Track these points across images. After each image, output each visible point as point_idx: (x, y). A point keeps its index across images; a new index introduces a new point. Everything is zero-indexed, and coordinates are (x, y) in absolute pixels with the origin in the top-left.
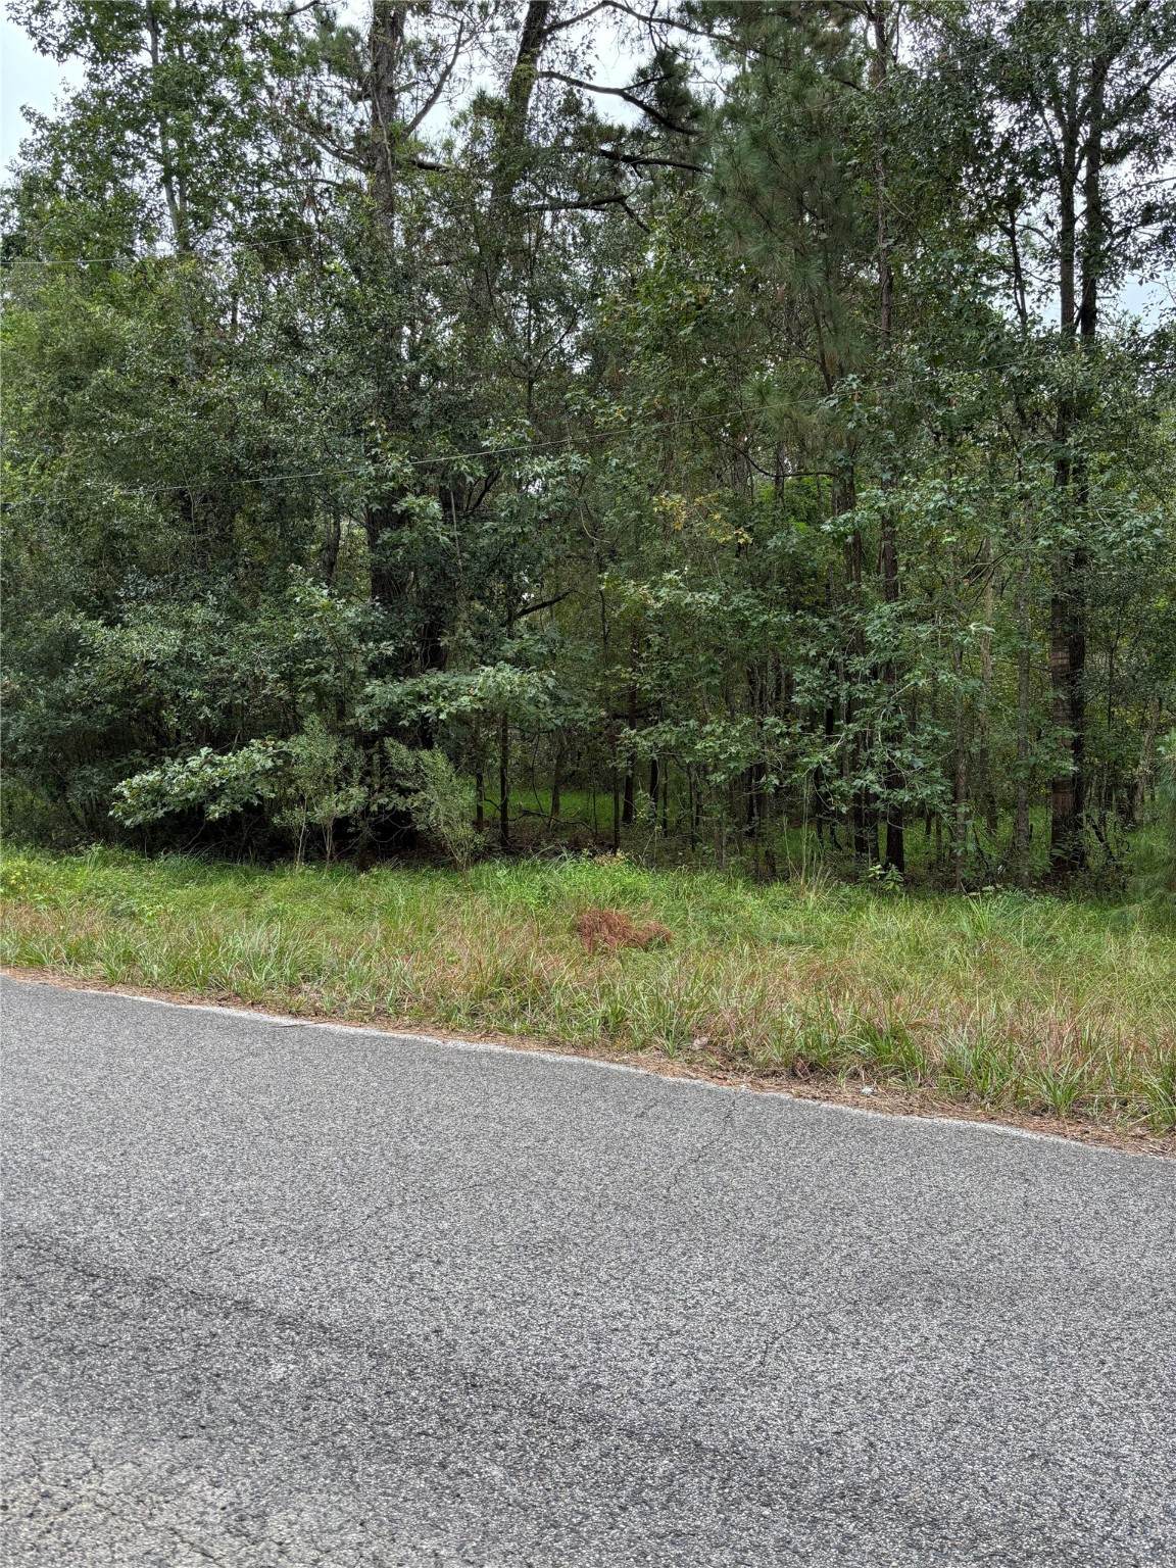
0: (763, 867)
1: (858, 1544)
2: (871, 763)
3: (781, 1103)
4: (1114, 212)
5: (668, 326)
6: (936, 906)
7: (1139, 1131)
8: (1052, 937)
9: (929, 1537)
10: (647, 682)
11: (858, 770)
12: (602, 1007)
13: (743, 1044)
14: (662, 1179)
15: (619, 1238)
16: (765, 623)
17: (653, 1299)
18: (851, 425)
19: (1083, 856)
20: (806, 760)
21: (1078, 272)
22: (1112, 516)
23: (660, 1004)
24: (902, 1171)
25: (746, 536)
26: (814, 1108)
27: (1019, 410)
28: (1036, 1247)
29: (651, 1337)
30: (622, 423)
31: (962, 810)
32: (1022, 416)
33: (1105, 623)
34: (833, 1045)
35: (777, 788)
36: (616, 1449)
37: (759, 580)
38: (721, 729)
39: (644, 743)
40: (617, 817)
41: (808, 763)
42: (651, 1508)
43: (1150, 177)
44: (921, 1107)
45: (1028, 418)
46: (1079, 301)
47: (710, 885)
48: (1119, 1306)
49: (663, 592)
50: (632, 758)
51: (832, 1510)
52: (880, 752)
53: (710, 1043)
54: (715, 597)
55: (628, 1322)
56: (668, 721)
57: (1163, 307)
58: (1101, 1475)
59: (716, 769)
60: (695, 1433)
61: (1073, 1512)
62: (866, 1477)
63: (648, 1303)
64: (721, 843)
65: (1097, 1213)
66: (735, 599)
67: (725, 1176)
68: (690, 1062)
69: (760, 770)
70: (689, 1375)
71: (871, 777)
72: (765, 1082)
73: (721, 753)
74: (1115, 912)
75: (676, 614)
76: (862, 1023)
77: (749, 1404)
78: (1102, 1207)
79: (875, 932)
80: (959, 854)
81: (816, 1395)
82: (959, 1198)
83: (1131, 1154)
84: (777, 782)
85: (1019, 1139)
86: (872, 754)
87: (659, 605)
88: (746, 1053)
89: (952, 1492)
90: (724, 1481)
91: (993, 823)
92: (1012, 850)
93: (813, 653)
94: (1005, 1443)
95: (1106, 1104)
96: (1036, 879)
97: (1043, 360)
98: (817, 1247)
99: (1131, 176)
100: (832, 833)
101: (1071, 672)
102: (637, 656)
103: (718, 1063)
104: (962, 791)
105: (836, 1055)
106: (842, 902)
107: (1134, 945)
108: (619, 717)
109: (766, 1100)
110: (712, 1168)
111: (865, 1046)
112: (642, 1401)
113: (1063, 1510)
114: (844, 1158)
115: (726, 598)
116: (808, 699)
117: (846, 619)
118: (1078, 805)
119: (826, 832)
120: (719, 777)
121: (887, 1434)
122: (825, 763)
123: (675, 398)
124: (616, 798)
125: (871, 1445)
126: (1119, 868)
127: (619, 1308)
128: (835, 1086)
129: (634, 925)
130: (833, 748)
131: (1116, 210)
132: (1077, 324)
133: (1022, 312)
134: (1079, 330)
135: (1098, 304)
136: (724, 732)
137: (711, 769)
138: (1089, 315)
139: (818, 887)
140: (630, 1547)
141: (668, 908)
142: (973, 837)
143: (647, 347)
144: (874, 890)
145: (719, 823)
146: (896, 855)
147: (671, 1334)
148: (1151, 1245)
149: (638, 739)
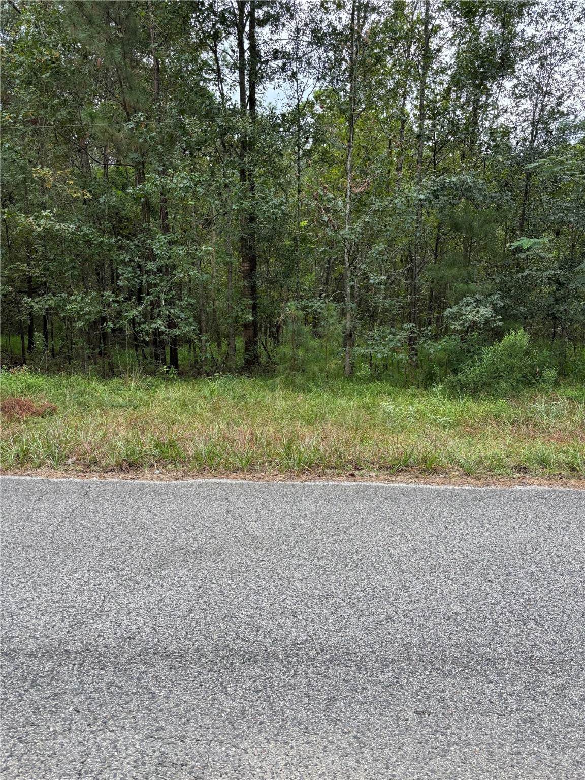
0: (107, 370)
1: (147, 675)
2: (159, 316)
3: (115, 483)
4: (261, 51)
5: (35, 71)
6: (193, 384)
7: (275, 473)
8: (244, 395)
9: (180, 662)
10: (36, 272)
11: (154, 319)
12: (16, 448)
13: (95, 458)
14: (50, 529)
15: (25, 563)
16: (101, 242)
17: (44, 589)
18: (141, 140)
19: (258, 357)
20: (127, 314)
21: (246, 78)
22: (263, 198)
23: (49, 443)
24: (173, 506)
25: (88, 194)
26: (131, 484)
27: (223, 143)
28: (231, 529)
29: (42, 607)
30: (9, 123)
31: (204, 338)
32: (224, 146)
33: (264, 250)
34: (140, 453)
35: (112, 329)
36: (23, 664)
37: (97, 219)
38: (80, 298)
39: (37, 306)
40: (23, 348)
41: (127, 316)
42: (42, 686)
43: (276, 37)
44: (183, 476)
45: (227, 148)
46: (248, 93)
47: (78, 381)
48: (264, 547)
49: (42, 222)
50: (30, 314)
51: (134, 663)
52: (164, 310)
53: (77, 459)
54: (72, 227)
55: (29, 602)
56: (50, 294)
57: (283, 101)
58: (253, 618)
59: (79, 320)
60: (66, 646)
61: (241, 635)
62: (151, 644)
63: (41, 591)
64: (84, 359)
65: (257, 510)
66: (84, 228)
67: (84, 522)
68: (66, 470)
69: (104, 320)
70: (63, 620)
71: (160, 322)
72: (106, 475)
73: (80, 311)
74: (270, 382)
75: (50, 236)
76: (155, 441)
77: (95, 626)
78: (259, 507)
79: (164, 398)
80: (203, 359)
81: (128, 614)
82: (199, 514)
83: (271, 483)
84: (112, 326)
85: (226, 484)
86: (160, 311)
87: (40, 229)
88: (96, 462)
89: (190, 640)
90: (81, 664)
91: (219, 344)
92: (227, 357)
93: (127, 259)
94: (214, 614)
95: (263, 463)
96: (238, 369)
97: (232, 119)
98: (131, 547)
99: (268, 34)
100: (143, 351)
101: (250, 273)
102: (29, 257)
103: (82, 469)
104: (204, 329)
105: (142, 457)
106: (148, 385)
107: (277, 395)
108: (22, 292)
109: (106, 484)
110: (77, 520)
111: (156, 452)
112: (37, 639)
113: (238, 636)
114: (145, 505)
115: (78, 228)
116: (126, 283)
117: (144, 242)
118: (255, 335)
119: (140, 352)
120: (81, 324)
121: (162, 623)
122: (137, 316)
123: (42, 113)
124: (22, 337)
125: (154, 629)
126: (272, 362)
127: (25, 597)
128: (141, 472)
129: (35, 404)
130: (140, 308)
131: (263, 49)
132: (247, 103)
133: (222, 94)
134: (248, 108)
135: (256, 96)
136: (82, 299)
137: (76, 319)
138: (253, 100)
139: (136, 379)
140: (30, 707)
141: (55, 394)
142: (210, 351)
143: (23, 81)
144: (164, 379)
145: (82, 348)
146: (174, 361)
147: (54, 603)
148: (278, 519)
149: (32, 304)
